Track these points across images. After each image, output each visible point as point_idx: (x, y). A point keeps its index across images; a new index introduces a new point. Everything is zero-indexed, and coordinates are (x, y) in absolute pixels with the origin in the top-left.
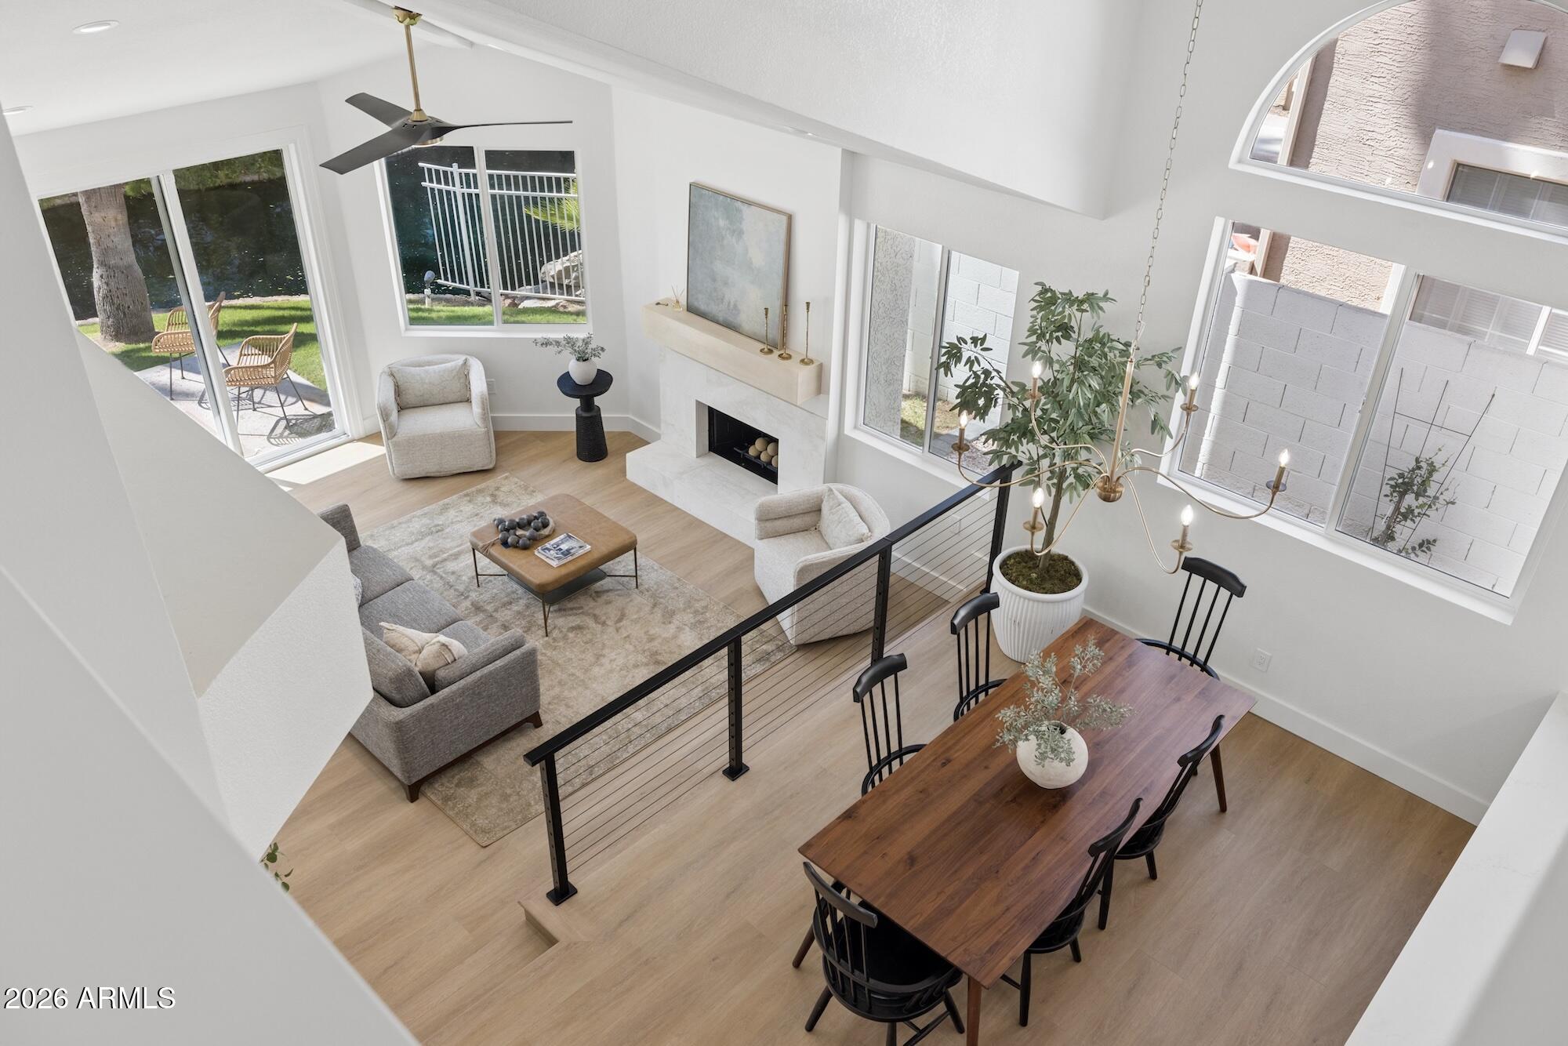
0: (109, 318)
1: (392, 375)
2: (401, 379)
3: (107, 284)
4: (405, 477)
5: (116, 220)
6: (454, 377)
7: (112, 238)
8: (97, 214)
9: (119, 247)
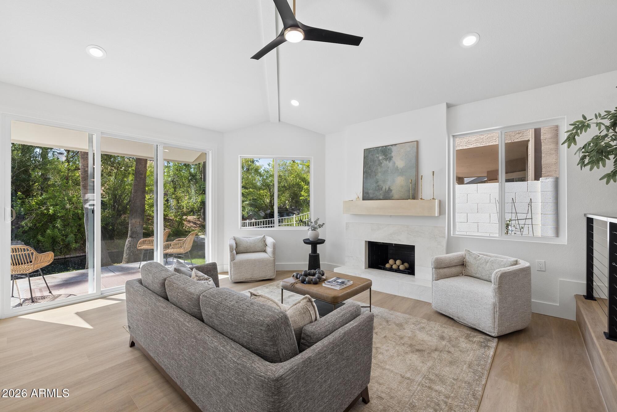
0: (127, 255)
1: (235, 239)
2: (238, 241)
3: (130, 243)
4: (235, 281)
5: (140, 223)
6: (260, 241)
7: (137, 228)
8: (133, 220)
9: (138, 231)
